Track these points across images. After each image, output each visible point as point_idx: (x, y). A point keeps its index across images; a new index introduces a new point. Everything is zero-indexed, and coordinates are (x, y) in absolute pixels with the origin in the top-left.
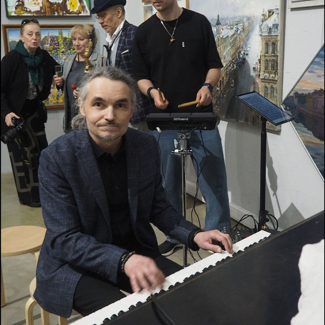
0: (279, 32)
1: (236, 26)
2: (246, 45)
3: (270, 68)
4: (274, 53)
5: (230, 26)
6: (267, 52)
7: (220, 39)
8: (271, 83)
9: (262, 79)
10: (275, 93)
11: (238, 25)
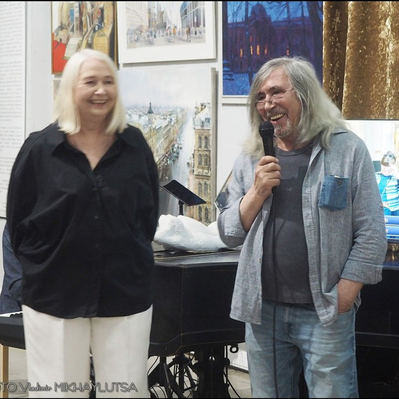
0: (211, 126)
1: (170, 116)
2: (180, 137)
3: (203, 163)
4: (207, 148)
5: (163, 115)
6: (200, 147)
7: (152, 130)
8: (205, 179)
9: (196, 175)
10: (208, 190)
11: (172, 116)
